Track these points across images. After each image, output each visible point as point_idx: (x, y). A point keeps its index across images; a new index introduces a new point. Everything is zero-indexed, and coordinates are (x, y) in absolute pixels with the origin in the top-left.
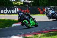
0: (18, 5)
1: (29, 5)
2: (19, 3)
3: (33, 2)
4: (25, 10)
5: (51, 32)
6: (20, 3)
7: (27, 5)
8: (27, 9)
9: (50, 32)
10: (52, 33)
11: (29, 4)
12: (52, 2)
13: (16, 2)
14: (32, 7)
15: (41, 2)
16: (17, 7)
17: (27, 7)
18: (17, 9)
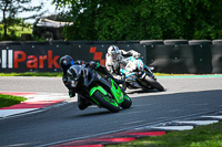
0: (13, 38)
1: (55, 38)
2: (19, 28)
3: (71, 24)
4: (41, 57)
5: (141, 138)
6: (19, 31)
7: (49, 37)
8: (50, 52)
9: (137, 138)
10: (145, 142)
11: (58, 34)
12: (144, 26)
13: (5, 28)
14: (67, 43)
15: (101, 24)
16: (10, 46)
17: (48, 43)
18: (11, 52)
